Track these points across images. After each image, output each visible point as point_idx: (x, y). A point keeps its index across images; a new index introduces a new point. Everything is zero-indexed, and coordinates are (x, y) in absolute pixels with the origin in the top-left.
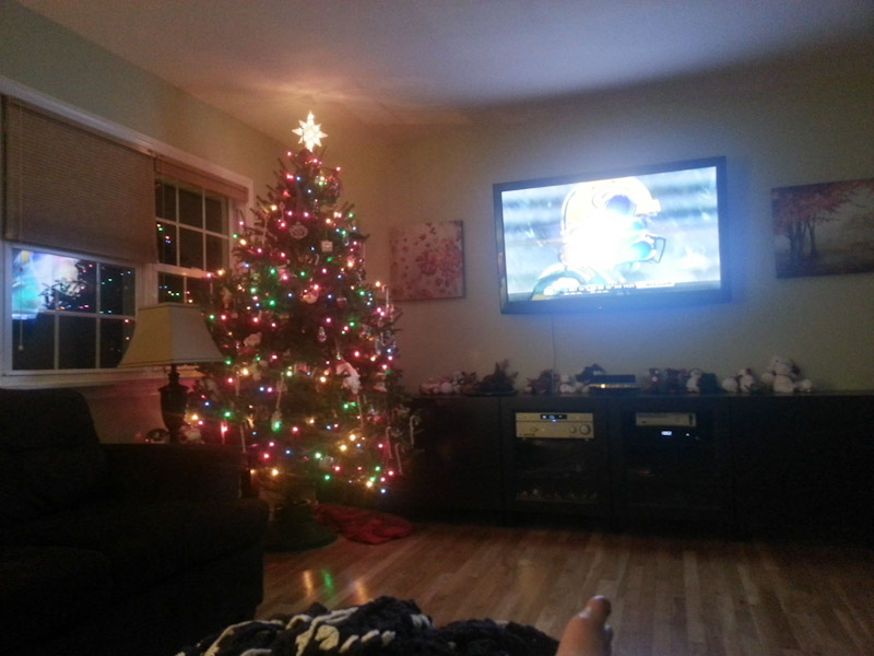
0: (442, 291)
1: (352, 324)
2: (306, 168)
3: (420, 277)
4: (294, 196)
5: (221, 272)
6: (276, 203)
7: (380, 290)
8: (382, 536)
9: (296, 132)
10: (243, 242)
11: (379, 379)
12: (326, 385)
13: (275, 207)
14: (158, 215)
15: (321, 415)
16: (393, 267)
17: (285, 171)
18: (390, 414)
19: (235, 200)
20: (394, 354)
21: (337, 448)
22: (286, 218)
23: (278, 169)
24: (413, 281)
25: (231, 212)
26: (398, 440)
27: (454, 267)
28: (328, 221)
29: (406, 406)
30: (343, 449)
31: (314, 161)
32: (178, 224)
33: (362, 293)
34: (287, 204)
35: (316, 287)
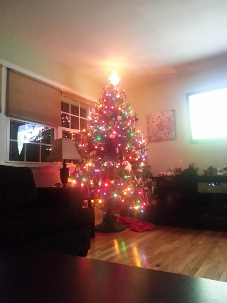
0: (167, 137)
1: (128, 146)
2: (113, 91)
3: (158, 132)
4: (108, 101)
5: (84, 130)
6: (102, 104)
7: (140, 134)
8: (143, 229)
9: (109, 79)
10: (90, 119)
11: (139, 168)
12: (118, 169)
13: (101, 106)
14: (62, 110)
15: (117, 180)
16: (148, 129)
17: (105, 93)
18: (144, 181)
19: (91, 107)
20: (145, 157)
21: (123, 193)
22: (105, 109)
23: (103, 92)
24: (156, 134)
25: (89, 110)
26: (147, 191)
27: (172, 128)
28: (120, 109)
29: (151, 178)
30: (125, 193)
31: (116, 88)
32: (70, 114)
33: (132, 135)
34: (106, 104)
35: (115, 132)
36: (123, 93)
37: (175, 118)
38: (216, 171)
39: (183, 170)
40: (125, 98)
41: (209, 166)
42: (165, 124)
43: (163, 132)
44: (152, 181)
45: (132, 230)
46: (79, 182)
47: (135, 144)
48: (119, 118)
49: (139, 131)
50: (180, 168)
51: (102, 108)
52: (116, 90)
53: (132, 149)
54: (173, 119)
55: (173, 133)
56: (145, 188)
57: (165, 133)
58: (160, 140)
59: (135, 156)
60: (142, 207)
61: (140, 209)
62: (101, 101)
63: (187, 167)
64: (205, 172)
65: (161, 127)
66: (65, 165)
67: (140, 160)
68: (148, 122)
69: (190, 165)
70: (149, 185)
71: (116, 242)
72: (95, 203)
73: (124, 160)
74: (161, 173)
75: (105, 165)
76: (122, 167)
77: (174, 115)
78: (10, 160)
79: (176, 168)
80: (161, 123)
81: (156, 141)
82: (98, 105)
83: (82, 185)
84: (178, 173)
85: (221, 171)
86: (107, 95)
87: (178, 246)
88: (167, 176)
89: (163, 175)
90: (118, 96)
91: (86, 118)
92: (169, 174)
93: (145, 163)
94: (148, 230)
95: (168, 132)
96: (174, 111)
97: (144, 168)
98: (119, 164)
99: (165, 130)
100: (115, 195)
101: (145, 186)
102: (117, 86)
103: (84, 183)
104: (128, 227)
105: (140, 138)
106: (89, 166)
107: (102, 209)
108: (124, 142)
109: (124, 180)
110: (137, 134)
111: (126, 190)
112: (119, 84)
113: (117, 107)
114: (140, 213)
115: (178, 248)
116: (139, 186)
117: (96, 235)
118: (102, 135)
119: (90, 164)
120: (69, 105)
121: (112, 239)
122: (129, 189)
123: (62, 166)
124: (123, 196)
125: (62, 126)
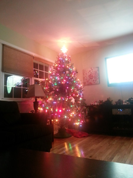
1: (73, 88)
2: (63, 57)
3: (89, 80)
4: (61, 62)
5: (47, 79)
6: (57, 64)
7: (79, 81)
8: (81, 136)
9: (61, 49)
10: (51, 73)
11: (79, 101)
12: (67, 101)
13: (57, 65)
14: (34, 68)
15: (66, 108)
16: (84, 78)
17: (59, 58)
18: (82, 108)
19: (50, 65)
20: (83, 95)
21: (70, 115)
22: (59, 67)
23: (58, 57)
24: (88, 81)
25: (50, 68)
26: (84, 114)
27: (97, 77)
28: (67, 67)
29: (86, 106)
30: (71, 116)
31: (65, 55)
32: (39, 70)
33: (75, 82)
34: (59, 64)
35: (65, 81)
36: (69, 57)
37: (99, 72)
38: (123, 102)
39: (104, 102)
40: (70, 60)
41: (118, 99)
42: (94, 75)
43: (92, 80)
44: (86, 108)
45: (75, 137)
46: (44, 109)
47: (76, 87)
48: (67, 72)
49: (78, 80)
50: (102, 101)
51: (57, 66)
52: (65, 56)
53: (75, 90)
54: (98, 72)
55: (98, 80)
56: (82, 113)
57: (93, 81)
58: (91, 84)
59: (77, 94)
60: (81, 123)
61: (80, 125)
62: (57, 63)
63: (106, 100)
64: (116, 102)
65: (91, 77)
66: (36, 100)
67: (80, 96)
68: (84, 74)
69: (108, 99)
70: (85, 111)
71: (66, 144)
72: (54, 121)
73: (70, 97)
74: (92, 103)
75: (60, 99)
76: (69, 100)
77: (98, 70)
78: (4, 97)
79: (100, 101)
80: (91, 75)
81: (88, 85)
82: (55, 64)
83: (46, 111)
84: (101, 103)
85: (125, 102)
86: (60, 59)
87: (102, 145)
88: (95, 105)
89: (93, 104)
90: (66, 59)
91: (48, 72)
92: (96, 104)
93: (82, 98)
94: (84, 137)
95: (95, 80)
96: (98, 68)
97: (82, 101)
98: (67, 99)
99: (94, 79)
100: (66, 117)
101: (82, 111)
102: (66, 54)
103: (47, 110)
104: (73, 135)
105: (79, 83)
106: (50, 100)
107: (58, 125)
108: (70, 86)
109: (71, 108)
110: (78, 81)
111: (72, 114)
112: (67, 52)
113: (66, 66)
114: (79, 127)
115: (101, 146)
116: (79, 111)
117: (54, 140)
118: (57, 82)
119: (51, 99)
120: (38, 64)
121: (64, 142)
122: (73, 113)
123: (35, 100)
124: (70, 117)
125: (34, 77)
